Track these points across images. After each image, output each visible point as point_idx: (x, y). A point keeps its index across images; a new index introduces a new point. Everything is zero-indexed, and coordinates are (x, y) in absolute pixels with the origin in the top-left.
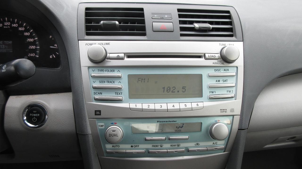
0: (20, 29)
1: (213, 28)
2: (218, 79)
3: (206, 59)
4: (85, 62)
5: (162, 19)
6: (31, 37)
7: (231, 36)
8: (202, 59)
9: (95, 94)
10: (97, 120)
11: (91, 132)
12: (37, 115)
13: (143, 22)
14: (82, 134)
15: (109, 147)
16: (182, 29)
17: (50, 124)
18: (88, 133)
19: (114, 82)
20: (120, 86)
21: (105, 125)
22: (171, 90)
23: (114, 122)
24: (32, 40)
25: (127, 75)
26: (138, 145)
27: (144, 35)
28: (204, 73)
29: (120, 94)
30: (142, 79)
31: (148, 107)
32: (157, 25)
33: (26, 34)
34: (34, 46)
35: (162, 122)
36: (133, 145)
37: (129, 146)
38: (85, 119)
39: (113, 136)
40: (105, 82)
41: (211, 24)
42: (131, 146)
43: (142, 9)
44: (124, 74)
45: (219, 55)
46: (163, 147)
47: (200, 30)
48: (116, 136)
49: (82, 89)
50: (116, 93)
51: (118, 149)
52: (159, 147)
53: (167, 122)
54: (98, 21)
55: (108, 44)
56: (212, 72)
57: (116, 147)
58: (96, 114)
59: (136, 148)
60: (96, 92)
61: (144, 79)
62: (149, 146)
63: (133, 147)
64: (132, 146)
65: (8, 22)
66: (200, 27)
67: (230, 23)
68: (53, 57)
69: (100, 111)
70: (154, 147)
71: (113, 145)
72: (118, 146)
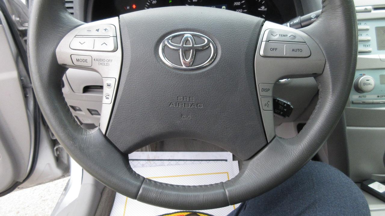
15: (356, 97)
19: (361, 35)
23: (362, 73)
25: (375, 27)
29: (368, 46)
37: (375, 96)
39: (367, 85)
44: (372, 26)
50: (364, 45)
51: (364, 99)
57: (362, 98)
59: (382, 98)
63: (380, 97)
64: (378, 96)
71: (360, 95)
72: (365, 97)
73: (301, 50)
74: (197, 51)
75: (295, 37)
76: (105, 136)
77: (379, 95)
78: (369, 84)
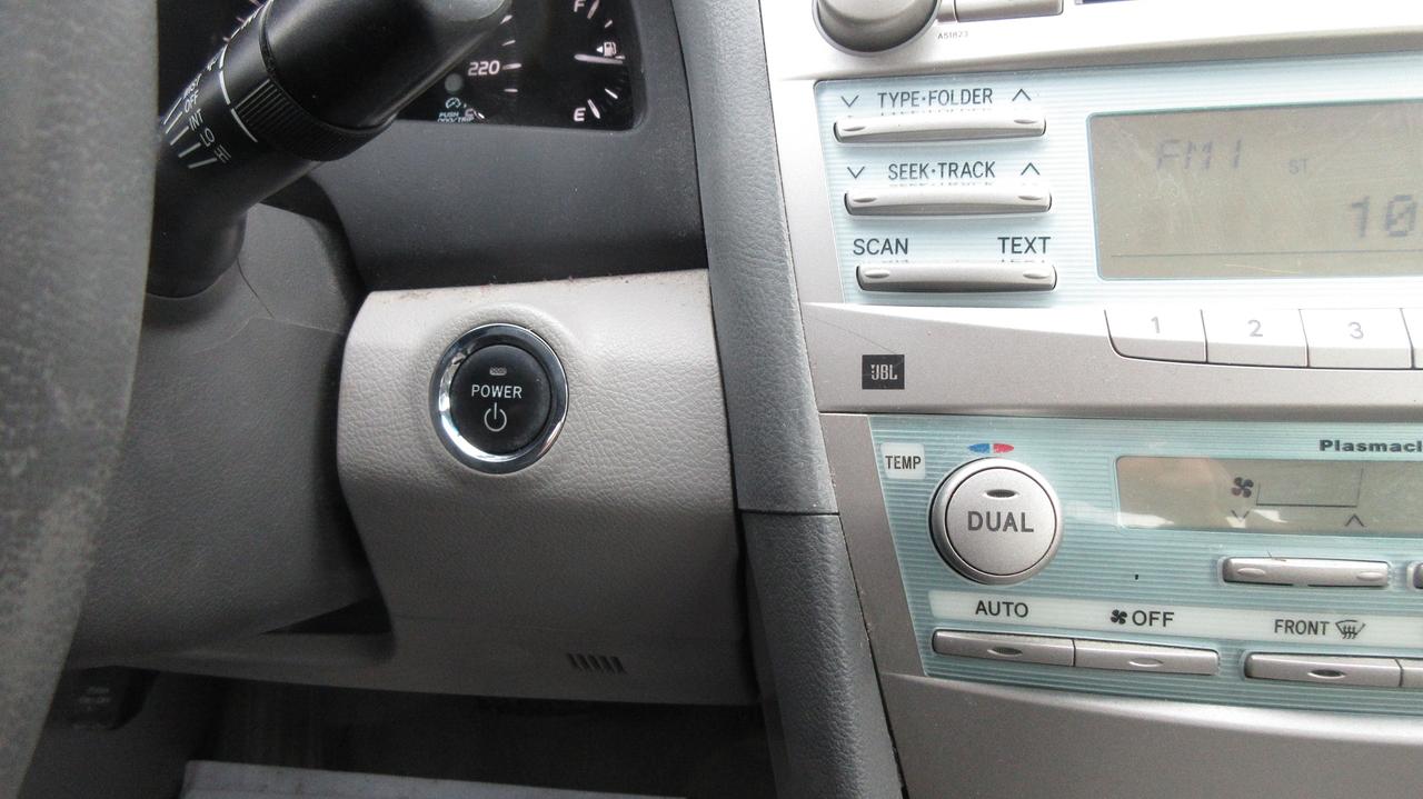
4: (793, 49)
9: (861, 248)
10: (876, 424)
11: (839, 502)
12: (511, 390)
14: (779, 508)
15: (952, 608)
17: (581, 447)
18: (817, 501)
19: (988, 169)
20: (1034, 188)
21: (926, 458)
23: (990, 438)
25: (1086, 116)
26: (1162, 609)
29: (1030, 246)
30: (1191, 147)
31: (1254, 334)
34: (492, 63)
35: (1362, 448)
36: (1129, 609)
37: (1095, 614)
38: (802, 413)
39: (994, 524)
40: (928, 170)
42: (1115, 613)
46: (1362, 638)
48: (1019, 527)
49: (776, 218)
50: (1004, 239)
51: (1016, 626)
52: (1333, 635)
53: (1397, 448)
57: (1002, 617)
58: (868, 383)
59: (1146, 628)
60: (866, 236)
61: (1208, 148)
62: (1251, 625)
63: (1129, 619)
64: (1119, 617)
68: (588, 114)
69: (897, 362)
70: (1295, 638)
71: (986, 599)
77: (1121, 608)
78: (1011, 519)
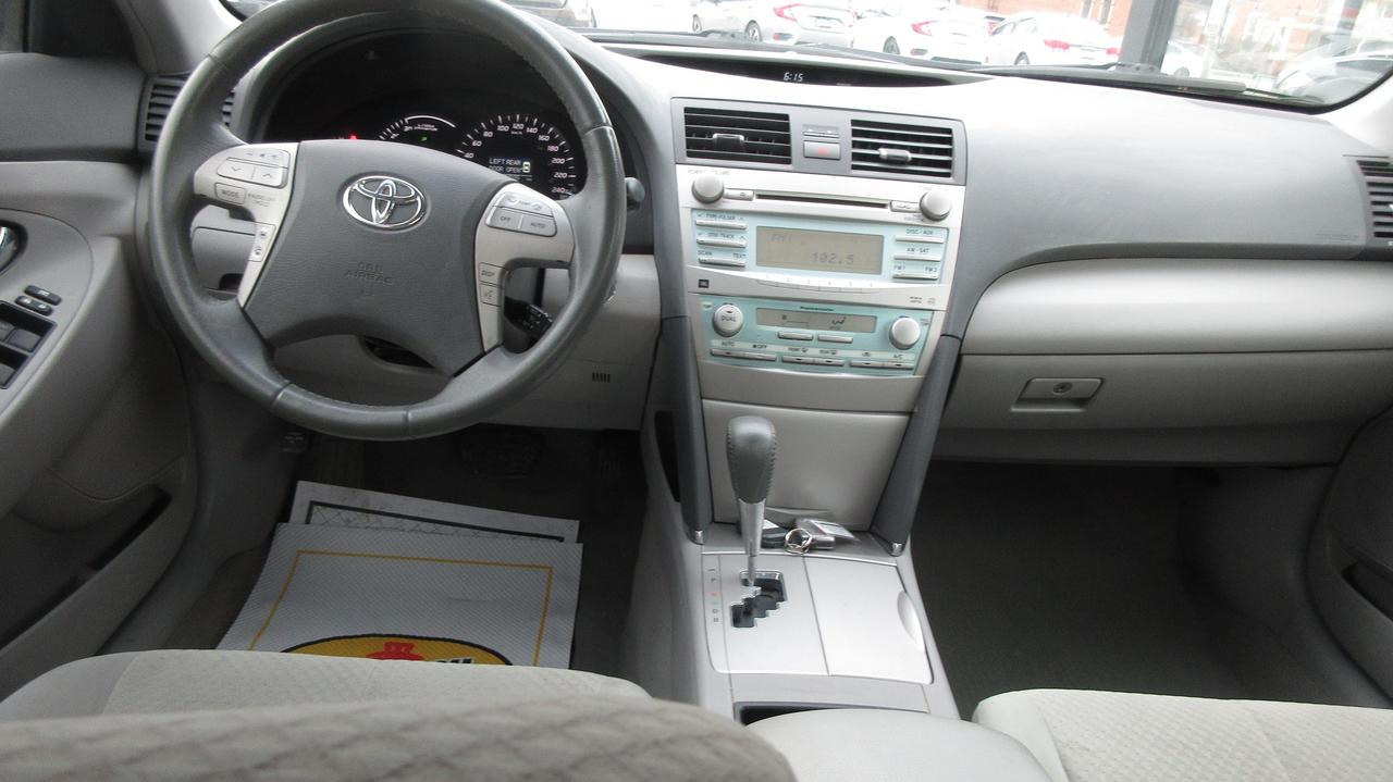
0: (541, 138)
1: (913, 159)
2: (912, 246)
3: (894, 210)
4: (686, 200)
5: (821, 137)
6: (560, 154)
7: (947, 175)
8: (887, 210)
9: (700, 253)
10: (701, 296)
13: (787, 139)
14: (675, 315)
15: (716, 343)
16: (856, 157)
19: (733, 236)
20: (743, 243)
21: (712, 305)
22: (829, 258)
23: (727, 301)
24: (561, 161)
25: (756, 226)
26: (765, 344)
27: (788, 162)
28: (890, 235)
29: (741, 255)
30: (780, 236)
32: (813, 147)
33: (553, 148)
34: (565, 174)
35: (809, 309)
36: (757, 344)
37: (749, 346)
39: (727, 320)
40: (718, 235)
41: (911, 152)
43: (786, 117)
44: (751, 225)
45: (918, 206)
46: (807, 352)
47: (890, 160)
48: (732, 321)
50: (735, 253)
51: (732, 348)
52: (801, 351)
53: (817, 309)
54: (711, 133)
55: (724, 173)
56: (902, 234)
57: (728, 346)
58: (700, 286)
59: (761, 349)
60: (702, 250)
62: (784, 348)
63: (757, 347)
64: (755, 346)
65: (520, 123)
66: (889, 156)
67: (948, 152)
69: (707, 281)
70: (793, 351)
71: (724, 340)
72: (732, 344)
73: (542, 226)
74: (399, 204)
75: (540, 208)
76: (243, 310)
78: (730, 319)
